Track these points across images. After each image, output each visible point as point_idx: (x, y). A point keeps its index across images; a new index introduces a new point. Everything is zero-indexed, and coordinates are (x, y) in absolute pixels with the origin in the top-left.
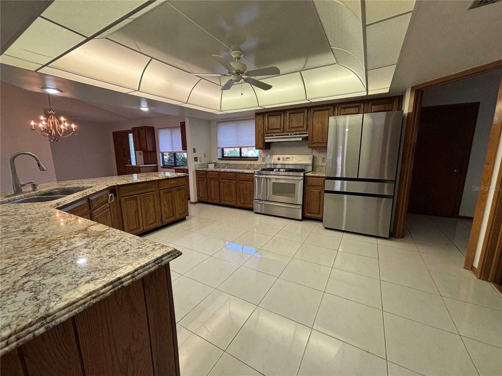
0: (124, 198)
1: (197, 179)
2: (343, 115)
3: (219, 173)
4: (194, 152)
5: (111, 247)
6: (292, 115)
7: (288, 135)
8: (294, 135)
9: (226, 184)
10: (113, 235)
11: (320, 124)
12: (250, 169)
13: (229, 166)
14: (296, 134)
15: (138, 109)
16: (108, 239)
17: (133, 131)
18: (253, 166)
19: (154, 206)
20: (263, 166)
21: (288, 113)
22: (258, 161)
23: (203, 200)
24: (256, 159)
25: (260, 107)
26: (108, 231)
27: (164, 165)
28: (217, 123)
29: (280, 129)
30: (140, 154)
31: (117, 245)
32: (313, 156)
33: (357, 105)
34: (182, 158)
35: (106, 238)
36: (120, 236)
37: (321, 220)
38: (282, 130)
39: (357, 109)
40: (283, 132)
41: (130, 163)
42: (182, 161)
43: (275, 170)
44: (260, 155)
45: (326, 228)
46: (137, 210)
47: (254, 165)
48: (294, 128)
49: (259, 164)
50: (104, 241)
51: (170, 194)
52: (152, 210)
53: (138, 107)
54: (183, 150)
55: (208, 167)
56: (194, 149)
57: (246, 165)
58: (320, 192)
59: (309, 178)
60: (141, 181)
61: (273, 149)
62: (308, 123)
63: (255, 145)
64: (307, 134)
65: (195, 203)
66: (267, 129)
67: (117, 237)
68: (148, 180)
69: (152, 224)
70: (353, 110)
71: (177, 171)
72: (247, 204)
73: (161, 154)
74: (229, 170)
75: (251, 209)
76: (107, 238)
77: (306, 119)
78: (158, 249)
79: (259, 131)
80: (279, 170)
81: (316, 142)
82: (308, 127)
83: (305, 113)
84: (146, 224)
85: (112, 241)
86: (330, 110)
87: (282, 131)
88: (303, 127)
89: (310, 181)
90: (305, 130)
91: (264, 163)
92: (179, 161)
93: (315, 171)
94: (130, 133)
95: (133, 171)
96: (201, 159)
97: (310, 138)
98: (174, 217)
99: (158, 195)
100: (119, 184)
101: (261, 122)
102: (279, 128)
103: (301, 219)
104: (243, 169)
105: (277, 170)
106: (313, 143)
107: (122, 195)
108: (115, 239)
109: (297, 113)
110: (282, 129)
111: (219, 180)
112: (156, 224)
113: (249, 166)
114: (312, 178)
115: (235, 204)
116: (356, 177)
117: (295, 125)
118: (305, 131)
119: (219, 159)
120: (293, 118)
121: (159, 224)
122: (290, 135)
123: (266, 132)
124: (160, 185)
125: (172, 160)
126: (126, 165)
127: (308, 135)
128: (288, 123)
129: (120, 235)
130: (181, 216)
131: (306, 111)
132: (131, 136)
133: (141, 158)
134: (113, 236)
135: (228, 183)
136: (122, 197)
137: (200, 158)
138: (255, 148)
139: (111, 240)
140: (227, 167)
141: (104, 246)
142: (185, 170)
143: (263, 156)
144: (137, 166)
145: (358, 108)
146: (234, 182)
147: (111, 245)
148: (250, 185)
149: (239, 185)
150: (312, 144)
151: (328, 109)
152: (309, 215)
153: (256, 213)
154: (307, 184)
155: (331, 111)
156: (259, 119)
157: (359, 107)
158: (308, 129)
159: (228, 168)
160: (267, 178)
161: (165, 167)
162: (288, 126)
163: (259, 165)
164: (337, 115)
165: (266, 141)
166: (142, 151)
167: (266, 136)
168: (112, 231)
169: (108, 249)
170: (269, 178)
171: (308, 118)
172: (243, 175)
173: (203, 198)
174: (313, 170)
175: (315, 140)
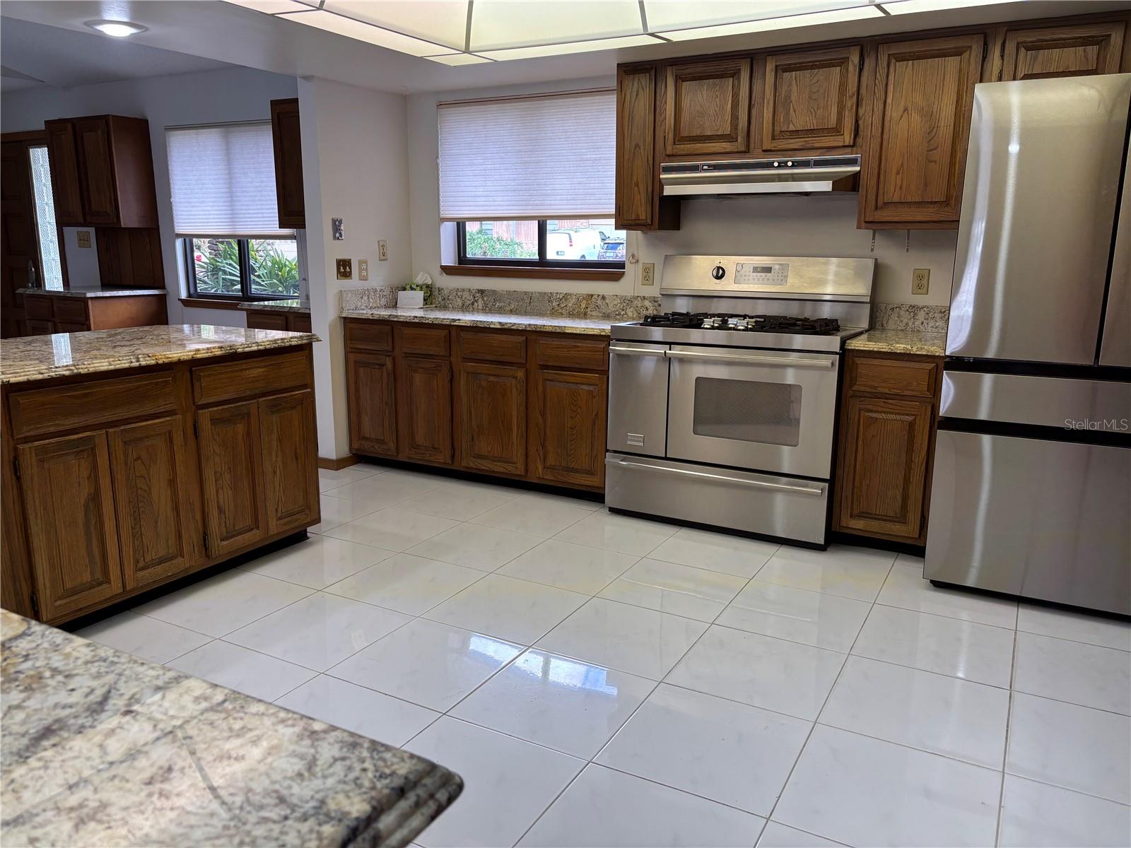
0: (37, 443)
1: (351, 355)
2: (1026, 77)
3: (451, 331)
4: (335, 238)
5: (70, 754)
6: (786, 75)
7: (769, 165)
8: (796, 165)
9: (484, 383)
10: (55, 671)
11: (916, 117)
12: (584, 316)
13: (491, 302)
14: (806, 164)
15: (87, 30)
16: (38, 696)
17: (52, 135)
18: (599, 302)
19: (172, 482)
20: (647, 303)
21: (770, 66)
22: (623, 280)
23: (378, 450)
25: (652, 35)
26: (23, 645)
27: (192, 291)
28: (440, 105)
29: (731, 138)
30: (83, 241)
31: (98, 739)
32: (876, 260)
34: (270, 264)
35: (26, 689)
36: (98, 676)
37: (914, 549)
38: (740, 144)
39: (1092, 50)
40: (746, 152)
41: (39, 281)
42: (271, 275)
43: (708, 323)
44: (633, 256)
45: (939, 585)
46: (95, 498)
47: (604, 298)
48: (796, 133)
49: (629, 294)
50: (18, 707)
51: (240, 428)
52: (160, 495)
53: (86, 24)
54: (281, 226)
55: (395, 306)
56: (334, 221)
57: (566, 297)
58: (911, 425)
59: (864, 361)
60: (112, 367)
61: (694, 228)
62: (861, 112)
63: (613, 211)
64: (852, 162)
65: (338, 464)
66: (671, 135)
67: (83, 682)
68: (143, 363)
69: (161, 561)
70: (1071, 56)
71: (259, 319)
72: (577, 471)
73: (179, 244)
74: (495, 320)
75: (594, 496)
76: (29, 689)
77: (851, 97)
78: (335, 760)
79: (637, 146)
80: (725, 322)
81: (896, 199)
82: (861, 133)
83: (851, 68)
84: (137, 561)
85: (64, 707)
86: (966, 55)
87: (743, 149)
88: (837, 130)
89: (866, 374)
90: (847, 144)
91: (653, 291)
92: (259, 276)
93: (883, 329)
94: (39, 144)
95: (53, 317)
96: (366, 270)
97: (867, 182)
98: (257, 528)
99: (190, 431)
100: (13, 380)
101: (642, 105)
102: (728, 133)
103: (821, 541)
104: (554, 313)
105: (717, 322)
106: (880, 204)
107: (27, 431)
108: (74, 698)
109: (813, 67)
110: (739, 139)
111: (450, 362)
112: (180, 559)
113: (583, 306)
114: (876, 362)
115: (521, 471)
116: (1089, 362)
117: (800, 121)
118: (849, 150)
119: (447, 270)
120: (794, 88)
121: (191, 562)
122: (776, 164)
123: (669, 152)
124: (197, 384)
125: (225, 272)
126: (20, 291)
127: (858, 169)
128: (768, 114)
129: (94, 669)
130: (288, 523)
131: (855, 59)
132: (40, 159)
133: (88, 260)
134: (60, 678)
135: (492, 379)
136: (26, 440)
137: (360, 262)
138: (613, 221)
139: (56, 706)
140: (480, 303)
141: (25, 741)
142: (291, 318)
143: (646, 257)
144: (74, 291)
145: (1096, 48)
146: (520, 374)
147: (65, 734)
148: (591, 388)
149: (540, 388)
150: (876, 208)
151: (958, 53)
152: (858, 525)
153: (615, 511)
154: (855, 388)
155: (972, 60)
156: (638, 92)
157: (1102, 41)
158: (859, 140)
159: (487, 310)
160: (668, 360)
161: (197, 301)
162: (767, 127)
163: (628, 301)
164: (1000, 79)
165: (669, 191)
166: (92, 230)
167: (668, 170)
168: (46, 645)
169: (56, 764)
170: (682, 360)
171: (863, 91)
172: (556, 342)
173: (378, 441)
174: (874, 325)
175: (892, 192)
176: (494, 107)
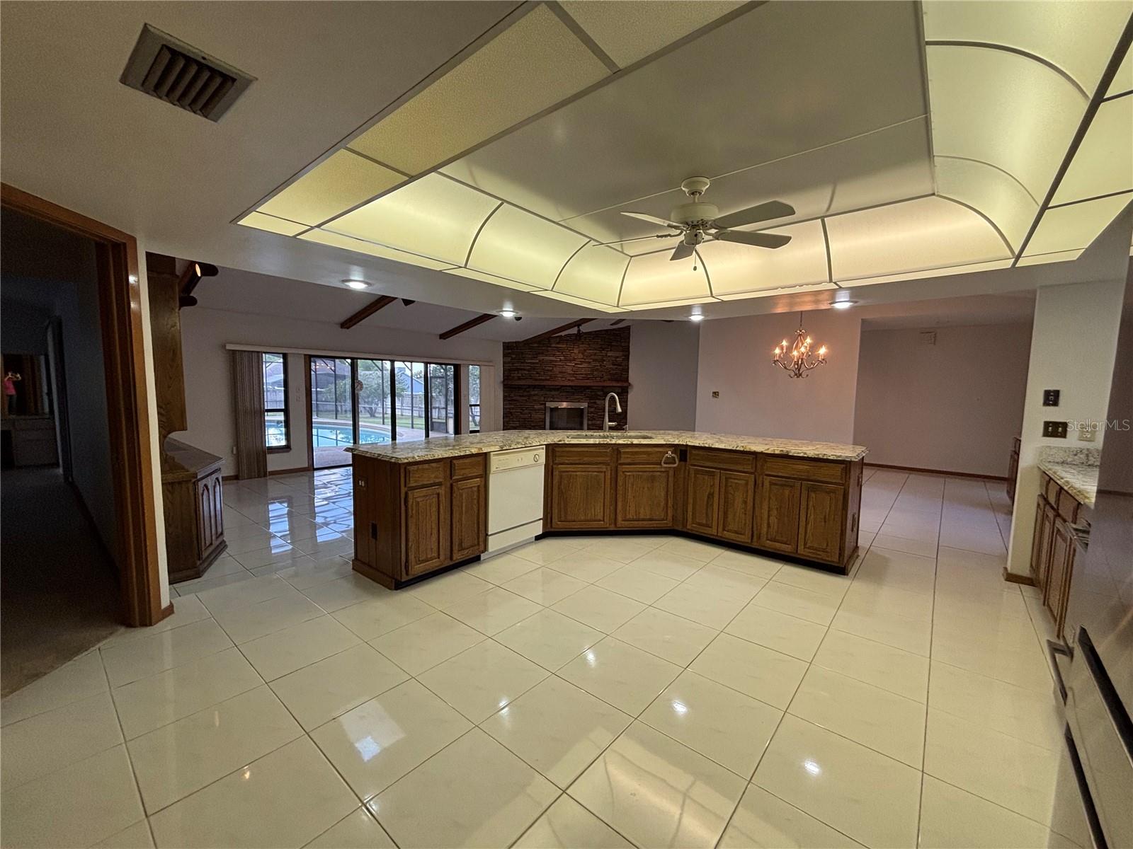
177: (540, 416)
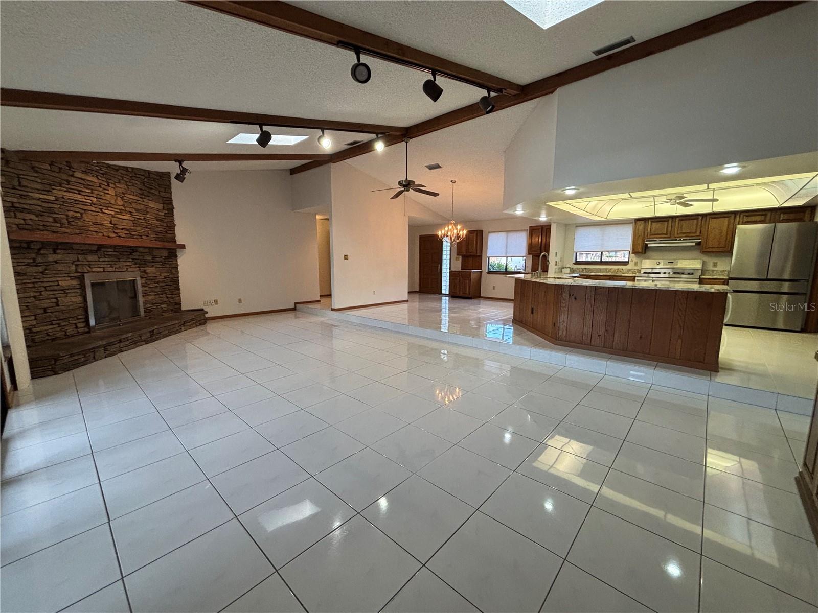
2: (746, 222)
4: (556, 256)
6: (682, 221)
7: (676, 240)
8: (683, 240)
11: (717, 230)
13: (588, 270)
14: (687, 240)
20: (635, 270)
22: (628, 265)
24: (626, 263)
28: (576, 226)
29: (666, 234)
30: (457, 259)
32: (704, 260)
33: (763, 213)
39: (763, 217)
40: (670, 237)
44: (632, 260)
47: (622, 269)
48: (684, 233)
49: (630, 268)
56: (556, 253)
57: (611, 269)
61: (649, 253)
62: (702, 229)
63: (630, 250)
64: (699, 239)
66: (648, 234)
70: (758, 218)
73: (487, 259)
77: (699, 226)
79: (639, 236)
82: (702, 233)
83: (699, 220)
88: (695, 233)
91: (637, 268)
96: (559, 264)
97: (703, 243)
101: (641, 227)
106: (706, 248)
110: (668, 235)
113: (616, 271)
117: (685, 230)
118: (699, 236)
119: (574, 264)
120: (684, 224)
122: (678, 240)
123: (647, 236)
127: (701, 240)
128: (676, 229)
131: (701, 218)
138: (630, 252)
140: (585, 271)
143: (636, 260)
150: (704, 249)
151: (728, 217)
155: (731, 219)
156: (640, 224)
157: (765, 215)
162: (676, 232)
163: (630, 270)
166: (461, 256)
167: (648, 241)
171: (702, 224)
175: (710, 244)
176: (592, 227)
177: (73, 299)
